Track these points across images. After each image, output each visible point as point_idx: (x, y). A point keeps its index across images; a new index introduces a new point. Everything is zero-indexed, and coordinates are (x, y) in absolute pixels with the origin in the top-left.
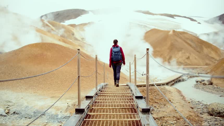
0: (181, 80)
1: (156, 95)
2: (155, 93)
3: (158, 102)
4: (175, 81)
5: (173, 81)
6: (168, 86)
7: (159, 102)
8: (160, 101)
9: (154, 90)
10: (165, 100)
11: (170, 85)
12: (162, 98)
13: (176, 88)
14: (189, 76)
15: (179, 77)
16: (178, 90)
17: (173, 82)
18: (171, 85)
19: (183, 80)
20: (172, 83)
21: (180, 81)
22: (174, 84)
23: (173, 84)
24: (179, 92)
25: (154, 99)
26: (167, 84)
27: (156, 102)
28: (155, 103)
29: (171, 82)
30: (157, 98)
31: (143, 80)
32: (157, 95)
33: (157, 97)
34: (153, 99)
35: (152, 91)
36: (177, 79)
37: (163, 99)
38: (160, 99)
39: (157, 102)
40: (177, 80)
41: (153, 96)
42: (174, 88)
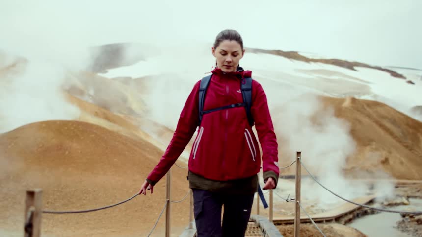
0: (369, 211)
4: (355, 213)
5: (351, 212)
6: (339, 223)
9: (307, 232)
11: (343, 223)
13: (356, 229)
14: (386, 203)
16: (362, 233)
17: (351, 216)
18: (346, 223)
19: (373, 212)
20: (347, 218)
21: (365, 213)
22: (352, 221)
23: (350, 221)
26: (337, 219)
29: (346, 214)
31: (283, 210)
35: (304, 233)
36: (359, 208)
40: (358, 212)
42: (353, 228)
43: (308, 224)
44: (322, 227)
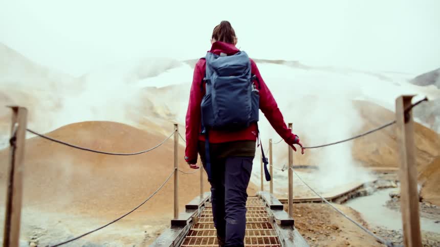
0: (362, 193)
1: (310, 217)
2: (309, 215)
3: (315, 229)
4: (350, 195)
5: (346, 194)
6: (336, 203)
7: (317, 230)
8: (318, 227)
9: (306, 209)
10: (328, 227)
11: (340, 203)
12: (322, 222)
13: (350, 208)
14: (376, 186)
15: (358, 188)
16: (355, 211)
17: (346, 197)
18: (342, 203)
19: (366, 194)
20: (342, 199)
21: (358, 195)
22: (347, 202)
23: (345, 201)
24: (357, 214)
25: (307, 224)
26: (334, 200)
27: (310, 230)
28: (308, 231)
29: (342, 196)
30: (312, 222)
32: (313, 218)
33: (314, 221)
34: (305, 225)
35: (304, 210)
36: (353, 191)
37: (324, 226)
38: (319, 224)
39: (313, 231)
40: (353, 194)
41: (306, 219)
42: (347, 207)
43: (308, 203)
44: (320, 206)
